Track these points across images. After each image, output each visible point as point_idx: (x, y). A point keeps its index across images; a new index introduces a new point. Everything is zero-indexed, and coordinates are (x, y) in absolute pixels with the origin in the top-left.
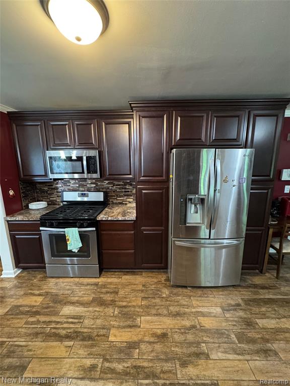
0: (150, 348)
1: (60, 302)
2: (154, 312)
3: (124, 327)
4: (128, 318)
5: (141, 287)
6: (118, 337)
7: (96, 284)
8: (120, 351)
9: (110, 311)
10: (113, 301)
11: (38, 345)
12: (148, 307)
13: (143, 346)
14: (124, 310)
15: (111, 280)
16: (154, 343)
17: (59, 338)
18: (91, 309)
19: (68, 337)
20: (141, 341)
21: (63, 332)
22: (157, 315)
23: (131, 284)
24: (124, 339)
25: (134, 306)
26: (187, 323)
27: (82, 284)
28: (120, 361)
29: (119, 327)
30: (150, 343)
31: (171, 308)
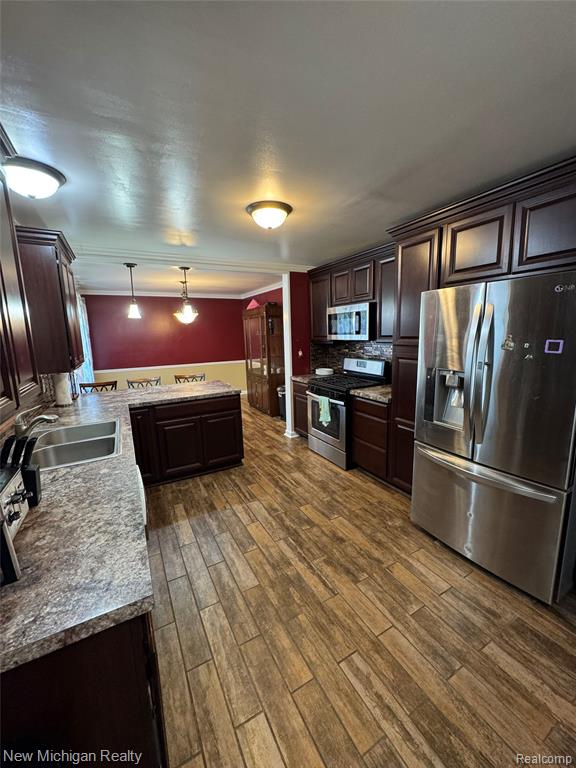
0: (319, 534)
1: (299, 468)
2: (358, 523)
3: (319, 511)
4: (330, 509)
5: (374, 501)
6: (307, 511)
7: (336, 474)
8: (299, 518)
9: (323, 495)
10: (334, 492)
11: (265, 479)
12: (357, 516)
13: (315, 529)
14: (335, 503)
15: (354, 478)
16: (325, 535)
17: (277, 484)
18: (311, 485)
19: (281, 488)
20: (318, 526)
21: (282, 484)
22: (357, 527)
23: (369, 493)
24: (309, 515)
25: (345, 507)
26: (377, 554)
27: (326, 467)
28: (292, 521)
29: (315, 507)
30: (323, 532)
31: (379, 535)
